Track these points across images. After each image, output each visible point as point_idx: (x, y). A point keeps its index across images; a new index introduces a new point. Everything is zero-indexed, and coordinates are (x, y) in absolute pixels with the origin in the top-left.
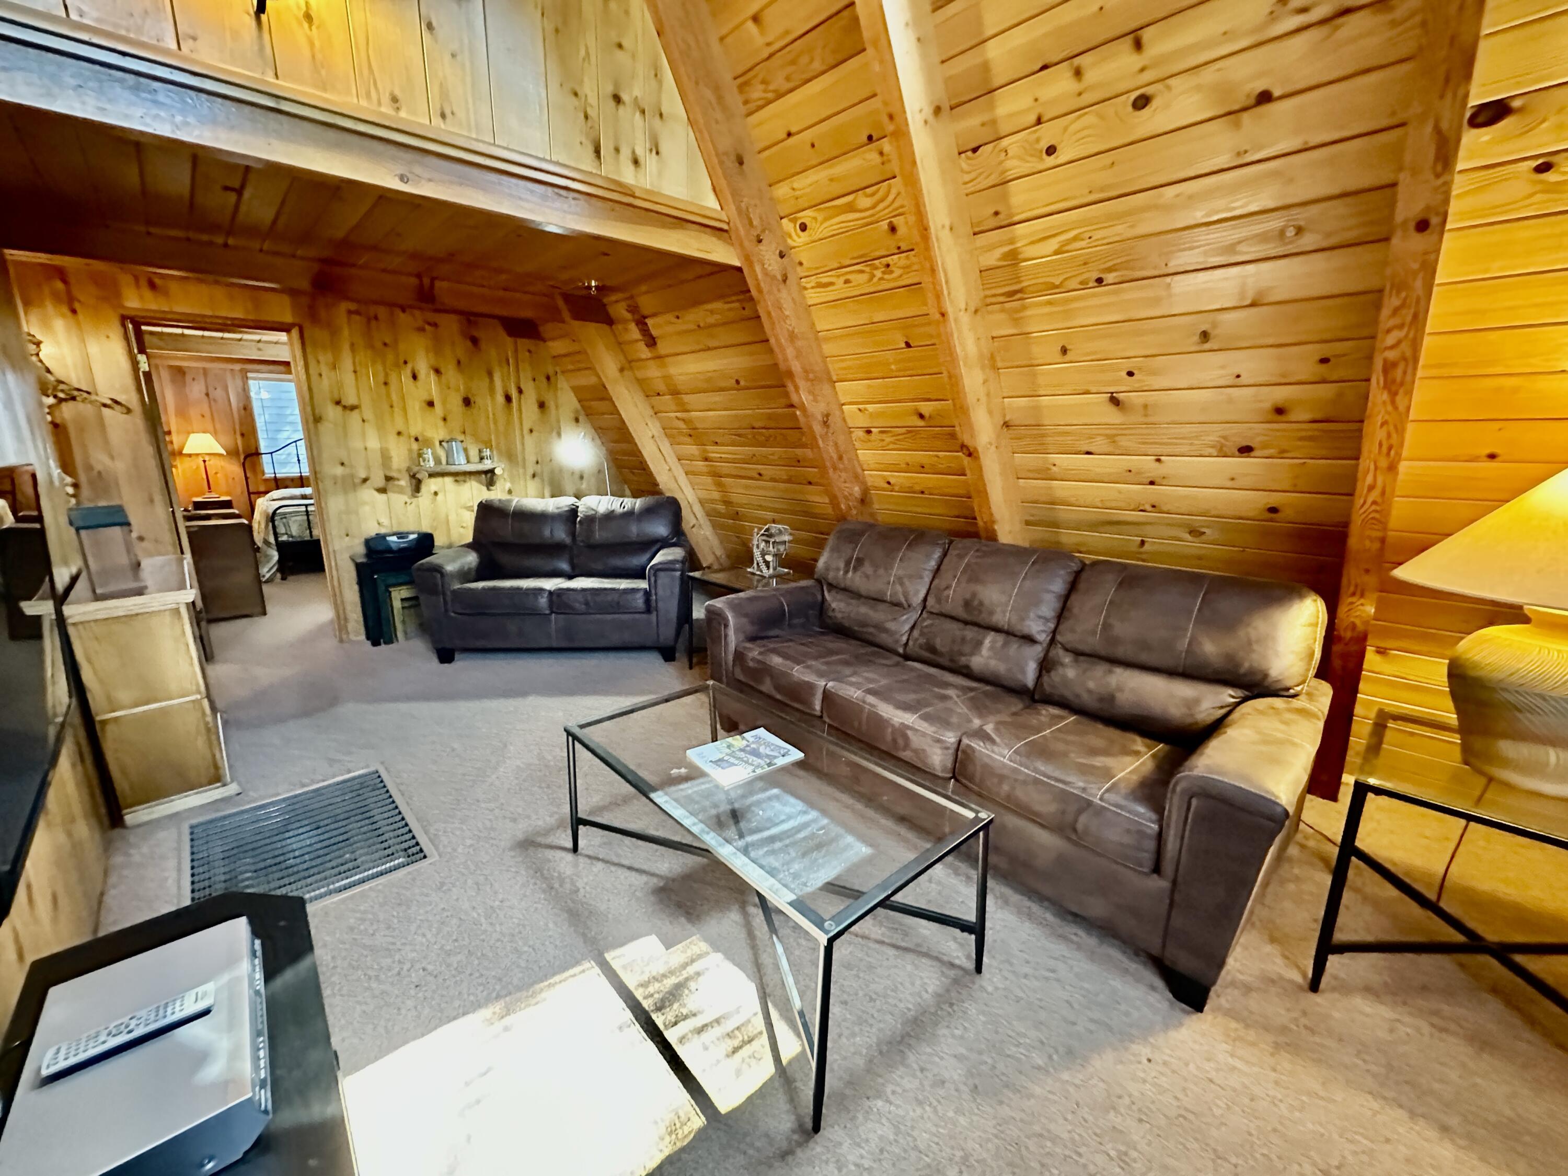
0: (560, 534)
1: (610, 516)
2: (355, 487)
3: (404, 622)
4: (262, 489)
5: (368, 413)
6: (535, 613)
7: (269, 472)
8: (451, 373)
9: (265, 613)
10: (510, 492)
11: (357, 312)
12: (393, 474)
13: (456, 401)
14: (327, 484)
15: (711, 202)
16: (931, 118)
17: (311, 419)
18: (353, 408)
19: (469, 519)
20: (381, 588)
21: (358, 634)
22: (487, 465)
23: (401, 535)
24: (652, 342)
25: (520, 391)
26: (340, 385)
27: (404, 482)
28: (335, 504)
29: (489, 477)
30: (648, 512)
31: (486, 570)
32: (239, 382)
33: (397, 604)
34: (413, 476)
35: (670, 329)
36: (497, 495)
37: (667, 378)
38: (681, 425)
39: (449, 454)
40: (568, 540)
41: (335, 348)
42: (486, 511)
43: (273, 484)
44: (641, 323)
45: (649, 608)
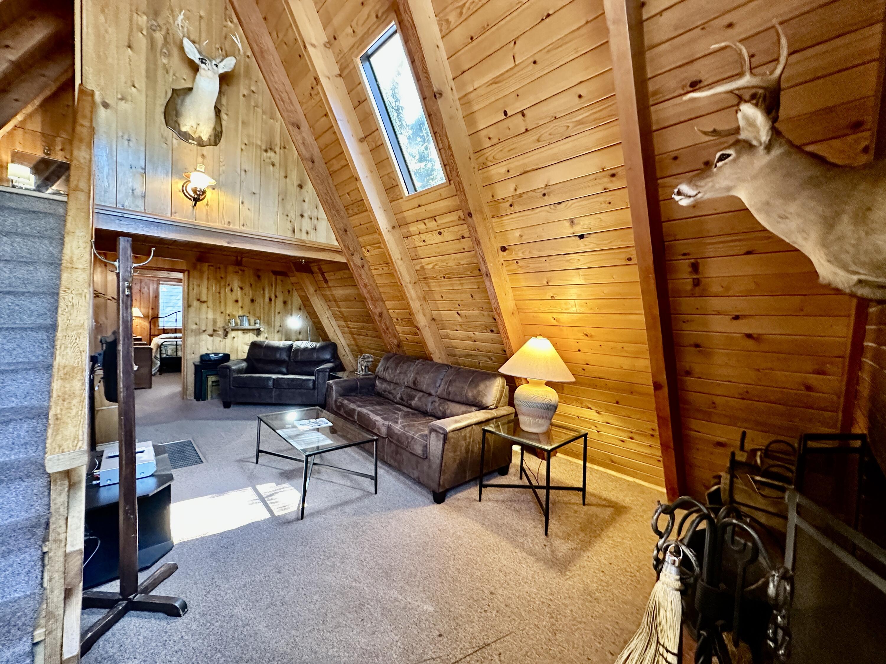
0: (284, 356)
1: (306, 349)
2: (200, 333)
3: (211, 392)
4: (156, 333)
5: (210, 303)
6: (266, 388)
7: (161, 325)
8: (247, 289)
9: (150, 387)
10: (267, 338)
11: (212, 266)
12: (217, 329)
13: (248, 300)
14: (188, 332)
15: (336, 243)
16: (391, 230)
17: (186, 306)
18: (204, 302)
19: (247, 348)
20: (204, 375)
21: (190, 395)
22: (258, 326)
23: (216, 354)
24: (326, 281)
25: (276, 297)
26: (200, 293)
27: (221, 332)
28: (190, 340)
29: (258, 332)
30: (322, 348)
31: (251, 369)
32: (155, 285)
33: (210, 383)
34: (225, 330)
35: (332, 277)
36: (261, 339)
37: (332, 295)
38: (338, 313)
39: (242, 321)
40: (287, 359)
41: (201, 277)
42: (254, 346)
43: (162, 331)
44: (323, 274)
45: (314, 388)
